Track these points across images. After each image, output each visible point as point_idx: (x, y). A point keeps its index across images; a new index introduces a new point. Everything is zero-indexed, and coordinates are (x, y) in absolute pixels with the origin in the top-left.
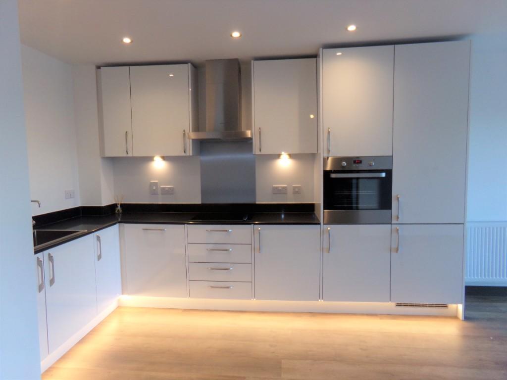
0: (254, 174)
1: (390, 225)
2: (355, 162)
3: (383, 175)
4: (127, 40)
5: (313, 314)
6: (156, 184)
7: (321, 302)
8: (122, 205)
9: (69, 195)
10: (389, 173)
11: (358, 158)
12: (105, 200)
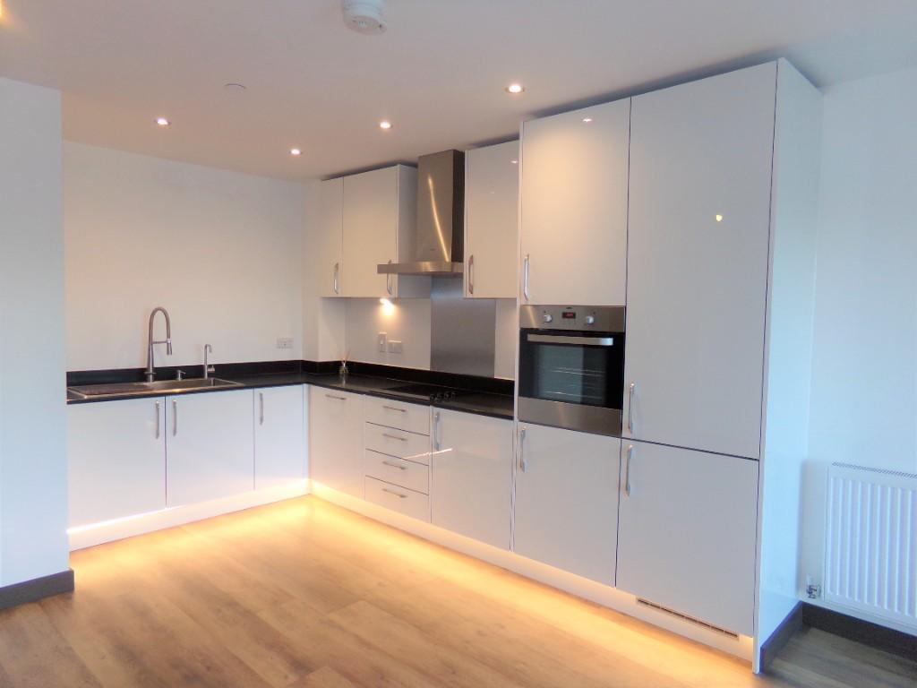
0: (494, 327)
1: (619, 440)
2: (565, 315)
3: (609, 342)
4: (295, 152)
5: (506, 571)
6: (382, 337)
7: (511, 554)
8: (348, 364)
9: (284, 344)
10: (620, 338)
11: (569, 307)
12: (324, 355)
